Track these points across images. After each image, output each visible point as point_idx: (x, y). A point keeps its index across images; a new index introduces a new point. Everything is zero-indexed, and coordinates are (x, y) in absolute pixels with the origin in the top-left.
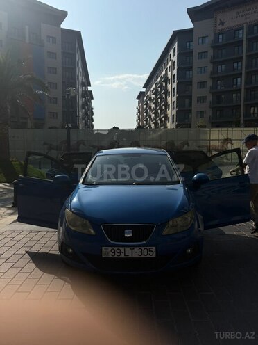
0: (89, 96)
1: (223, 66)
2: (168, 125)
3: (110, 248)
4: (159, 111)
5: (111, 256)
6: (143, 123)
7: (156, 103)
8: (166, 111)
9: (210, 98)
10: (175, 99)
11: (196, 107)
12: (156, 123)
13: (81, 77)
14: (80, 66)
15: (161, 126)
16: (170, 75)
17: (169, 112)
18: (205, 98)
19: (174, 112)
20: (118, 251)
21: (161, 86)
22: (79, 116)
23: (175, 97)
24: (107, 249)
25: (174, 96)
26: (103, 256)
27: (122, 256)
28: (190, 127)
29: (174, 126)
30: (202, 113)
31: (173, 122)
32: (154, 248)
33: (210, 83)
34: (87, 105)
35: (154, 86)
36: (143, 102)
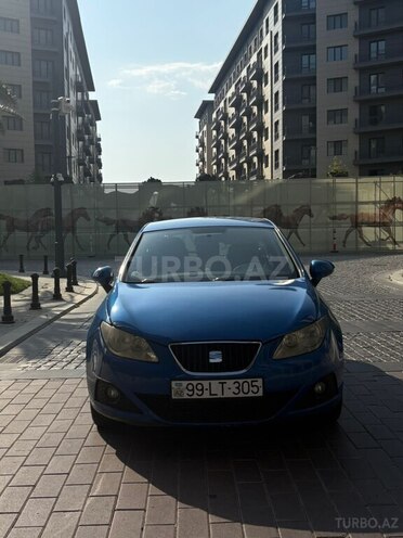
0: (91, 111)
1: (382, 45)
2: (267, 172)
3: (185, 383)
4: (245, 143)
5: (186, 397)
6: (210, 168)
7: (238, 126)
8: (260, 142)
9: (354, 113)
10: (279, 116)
11: (325, 132)
12: (239, 170)
13: (73, 72)
14: (71, 46)
15: (251, 175)
16: (267, 65)
17: (267, 145)
18: (343, 112)
19: (279, 145)
20: (200, 387)
21: (248, 89)
22: (70, 157)
23: (280, 111)
24: (181, 385)
25: (277, 109)
26: (173, 397)
27: (206, 395)
28: (315, 176)
29: (279, 174)
30: (338, 146)
31: (277, 166)
32: (260, 380)
33: (354, 81)
34: (88, 133)
35: (233, 89)
36: (210, 123)
